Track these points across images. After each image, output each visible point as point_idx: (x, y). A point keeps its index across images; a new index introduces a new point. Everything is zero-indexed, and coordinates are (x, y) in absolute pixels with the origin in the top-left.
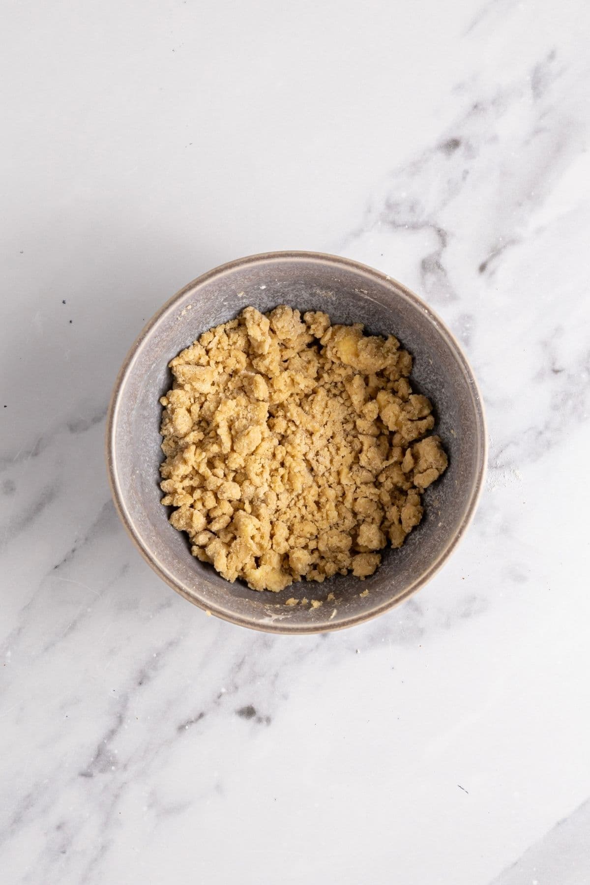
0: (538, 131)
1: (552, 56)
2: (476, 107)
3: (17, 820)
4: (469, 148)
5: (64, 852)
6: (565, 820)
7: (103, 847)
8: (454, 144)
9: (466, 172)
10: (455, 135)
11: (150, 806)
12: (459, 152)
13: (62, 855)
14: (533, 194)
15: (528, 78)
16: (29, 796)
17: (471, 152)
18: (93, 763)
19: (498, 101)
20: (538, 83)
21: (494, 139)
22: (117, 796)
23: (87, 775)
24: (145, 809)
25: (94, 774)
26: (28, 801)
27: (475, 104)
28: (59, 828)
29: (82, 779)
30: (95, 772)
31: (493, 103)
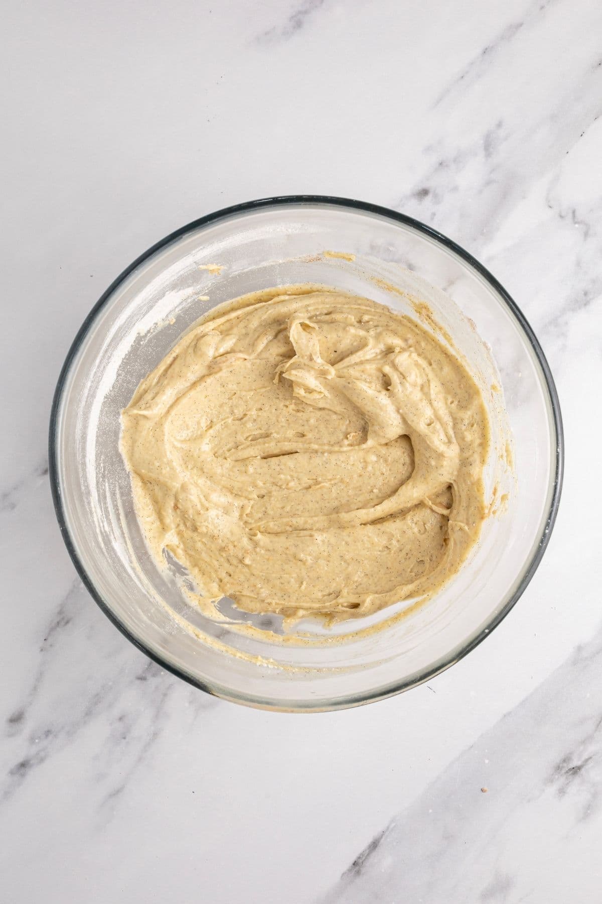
0: (489, 183)
1: (499, 125)
2: (441, 164)
3: (89, 713)
4: (436, 196)
5: (124, 738)
6: (509, 713)
7: (154, 734)
8: (424, 193)
9: (434, 214)
10: (426, 185)
11: (191, 702)
12: (428, 199)
13: (123, 740)
14: (485, 231)
15: (482, 141)
16: (97, 695)
17: (437, 199)
18: (147, 669)
19: (459, 159)
20: (488, 146)
21: (455, 189)
22: (165, 695)
23: (142, 678)
24: (187, 705)
25: (148, 678)
26: (97, 699)
27: (440, 162)
28: (121, 719)
29: (138, 682)
30: (149, 676)
31: (455, 160)
